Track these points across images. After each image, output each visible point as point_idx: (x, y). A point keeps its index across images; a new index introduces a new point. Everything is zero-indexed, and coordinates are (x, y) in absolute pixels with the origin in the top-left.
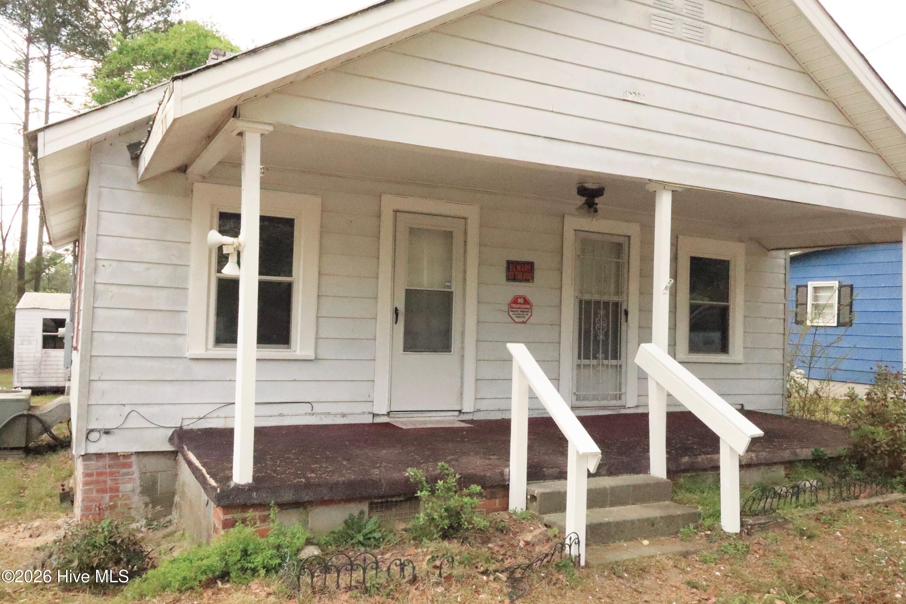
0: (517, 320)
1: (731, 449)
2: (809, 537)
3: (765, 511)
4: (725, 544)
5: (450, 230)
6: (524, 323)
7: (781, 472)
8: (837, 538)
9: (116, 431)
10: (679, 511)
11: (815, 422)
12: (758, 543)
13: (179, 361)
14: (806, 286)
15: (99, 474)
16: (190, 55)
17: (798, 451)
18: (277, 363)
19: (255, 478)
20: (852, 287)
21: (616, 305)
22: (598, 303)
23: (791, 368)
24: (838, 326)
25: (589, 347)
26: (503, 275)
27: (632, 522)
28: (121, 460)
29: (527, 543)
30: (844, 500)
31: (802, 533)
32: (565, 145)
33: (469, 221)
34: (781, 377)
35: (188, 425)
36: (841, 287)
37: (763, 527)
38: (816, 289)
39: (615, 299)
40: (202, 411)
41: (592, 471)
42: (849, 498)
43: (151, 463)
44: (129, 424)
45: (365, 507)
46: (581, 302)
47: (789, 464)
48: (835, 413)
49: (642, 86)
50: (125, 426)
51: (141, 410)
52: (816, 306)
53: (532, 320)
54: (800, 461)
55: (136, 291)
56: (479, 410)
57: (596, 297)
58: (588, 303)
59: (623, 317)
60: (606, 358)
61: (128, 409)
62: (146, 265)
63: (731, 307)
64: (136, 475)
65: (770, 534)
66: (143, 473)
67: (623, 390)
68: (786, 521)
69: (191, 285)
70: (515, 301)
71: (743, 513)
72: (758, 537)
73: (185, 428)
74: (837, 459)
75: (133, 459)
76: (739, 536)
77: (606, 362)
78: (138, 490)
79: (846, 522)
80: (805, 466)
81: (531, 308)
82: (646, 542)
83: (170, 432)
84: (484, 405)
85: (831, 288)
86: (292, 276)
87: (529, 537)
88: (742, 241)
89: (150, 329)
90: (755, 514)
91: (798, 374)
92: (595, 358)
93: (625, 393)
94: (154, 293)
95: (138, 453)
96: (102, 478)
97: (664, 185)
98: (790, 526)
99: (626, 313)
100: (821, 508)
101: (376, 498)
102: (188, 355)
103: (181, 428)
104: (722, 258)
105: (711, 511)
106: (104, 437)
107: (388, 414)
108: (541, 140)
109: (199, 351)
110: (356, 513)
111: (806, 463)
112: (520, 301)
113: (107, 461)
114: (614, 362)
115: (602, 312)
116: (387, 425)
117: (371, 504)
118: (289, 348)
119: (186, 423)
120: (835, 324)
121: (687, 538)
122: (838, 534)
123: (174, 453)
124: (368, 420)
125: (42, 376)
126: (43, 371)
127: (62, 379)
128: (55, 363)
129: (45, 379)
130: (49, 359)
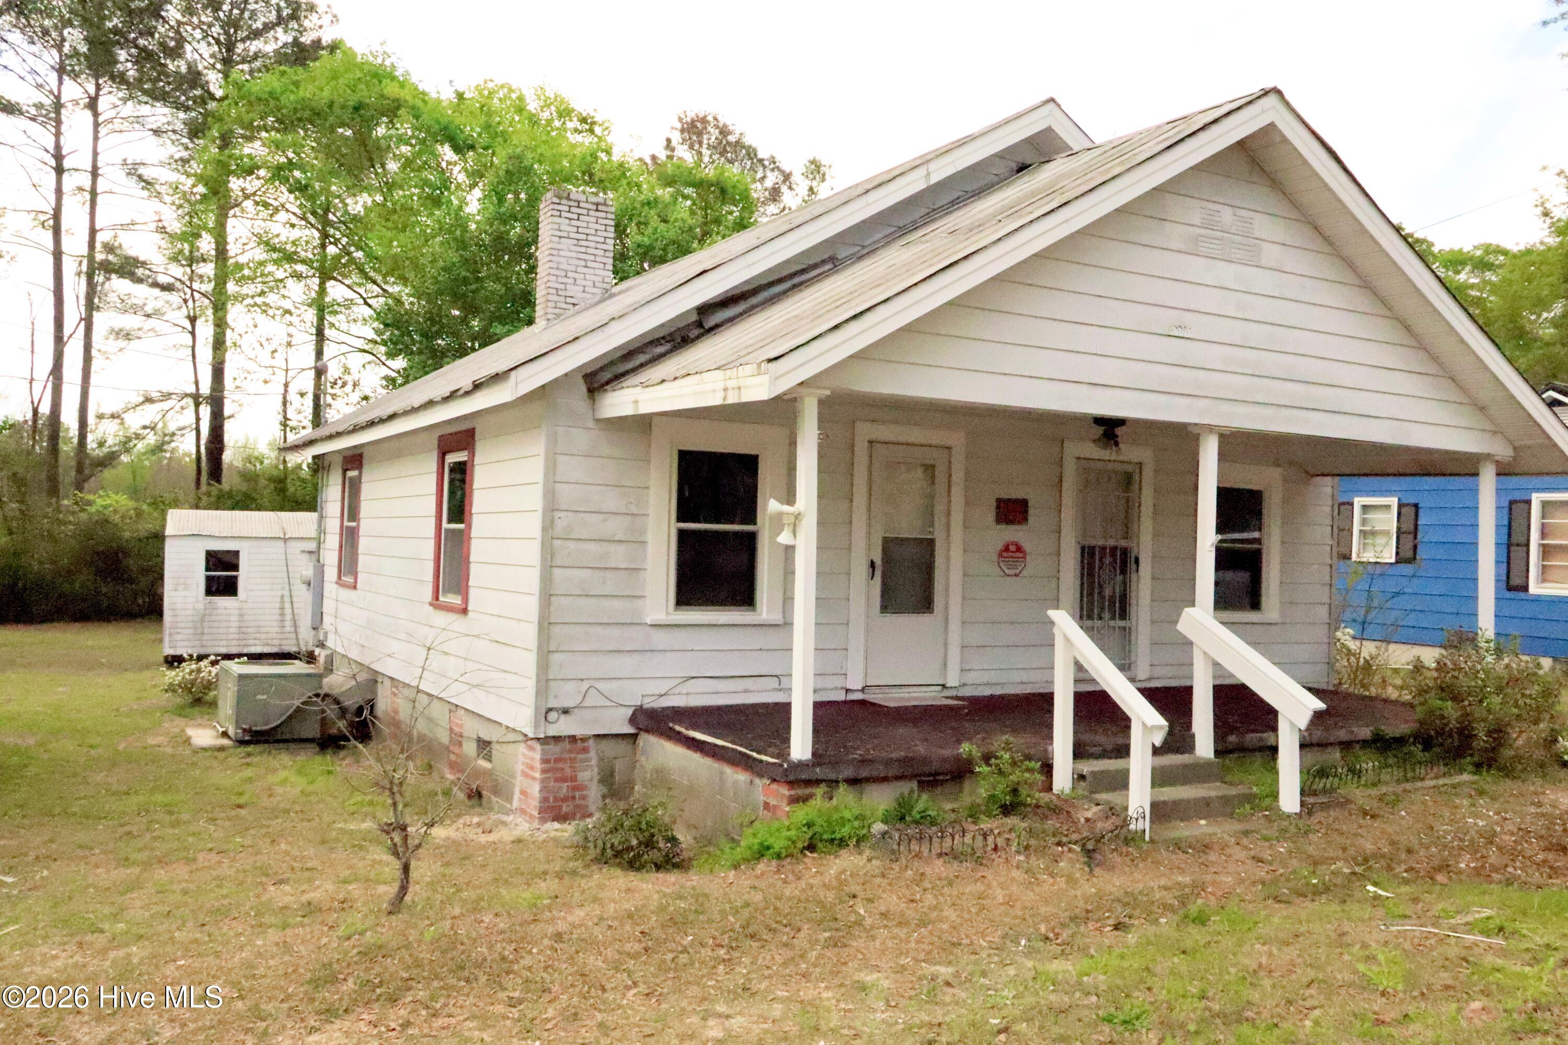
0: (1007, 571)
1: (1291, 723)
2: (1372, 817)
3: (1324, 791)
4: (1286, 823)
5: (932, 462)
6: (1016, 575)
7: (1336, 755)
8: (1403, 818)
9: (576, 710)
10: (1233, 791)
11: (1371, 698)
12: (1320, 822)
13: (638, 627)
14: (1352, 504)
15: (557, 760)
16: (356, 109)
17: (1355, 729)
18: (742, 630)
19: (814, 754)
20: (1416, 506)
21: (1125, 552)
22: (1103, 548)
23: (1337, 629)
24: (1397, 562)
25: (1092, 604)
26: (991, 516)
27: (1188, 801)
28: (579, 744)
29: (1087, 820)
30: (1407, 781)
31: (1365, 813)
32: (1106, 389)
33: (954, 452)
34: (1326, 640)
35: (651, 703)
36: (1400, 506)
37: (1325, 807)
38: (1365, 508)
39: (1123, 543)
40: (663, 687)
41: (1158, 744)
42: (1414, 779)
43: (611, 749)
44: (588, 702)
45: (914, 785)
46: (1083, 548)
47: (1346, 745)
48: (1395, 687)
49: (1189, 318)
50: (585, 704)
51: (601, 686)
52: (1363, 533)
53: (1024, 573)
54: (1358, 742)
55: (592, 547)
56: (965, 685)
57: (1101, 542)
58: (1092, 549)
59: (1134, 566)
60: (1113, 618)
61: (585, 685)
62: (602, 517)
63: (1264, 552)
64: (594, 762)
65: (1332, 813)
66: (601, 760)
67: (1133, 659)
68: (1348, 802)
69: (650, 537)
70: (1007, 549)
71: (1303, 793)
72: (1319, 816)
73: (645, 706)
74: (1400, 741)
75: (591, 742)
76: (1299, 815)
77: (1112, 623)
78: (597, 778)
79: (1412, 803)
80: (1362, 748)
81: (1024, 557)
82: (1203, 822)
83: (630, 712)
84: (971, 678)
85: (1388, 507)
86: (755, 524)
87: (1089, 815)
88: (1279, 466)
89: (608, 589)
90: (1315, 794)
91: (1346, 635)
92: (1100, 618)
93: (1135, 662)
94: (612, 548)
95: (598, 736)
96: (560, 765)
97: (1210, 428)
98: (1353, 806)
99: (1137, 561)
100: (1384, 789)
101: (926, 775)
102: (648, 621)
103: (641, 706)
104: (1255, 488)
105: (1268, 790)
106: (563, 717)
107: (863, 690)
108: (1084, 387)
109: (660, 616)
110: (906, 792)
111: (1365, 744)
112: (1012, 548)
113: (567, 745)
114: (1122, 623)
115: (1108, 560)
116: (863, 703)
117: (919, 782)
118: (754, 610)
119: (647, 700)
120: (1393, 560)
121: (1243, 818)
122: (1403, 813)
123: (634, 737)
124: (840, 696)
125: (206, 637)
126: (206, 631)
127: (235, 642)
128: (224, 618)
129: (209, 643)
130: (215, 612)
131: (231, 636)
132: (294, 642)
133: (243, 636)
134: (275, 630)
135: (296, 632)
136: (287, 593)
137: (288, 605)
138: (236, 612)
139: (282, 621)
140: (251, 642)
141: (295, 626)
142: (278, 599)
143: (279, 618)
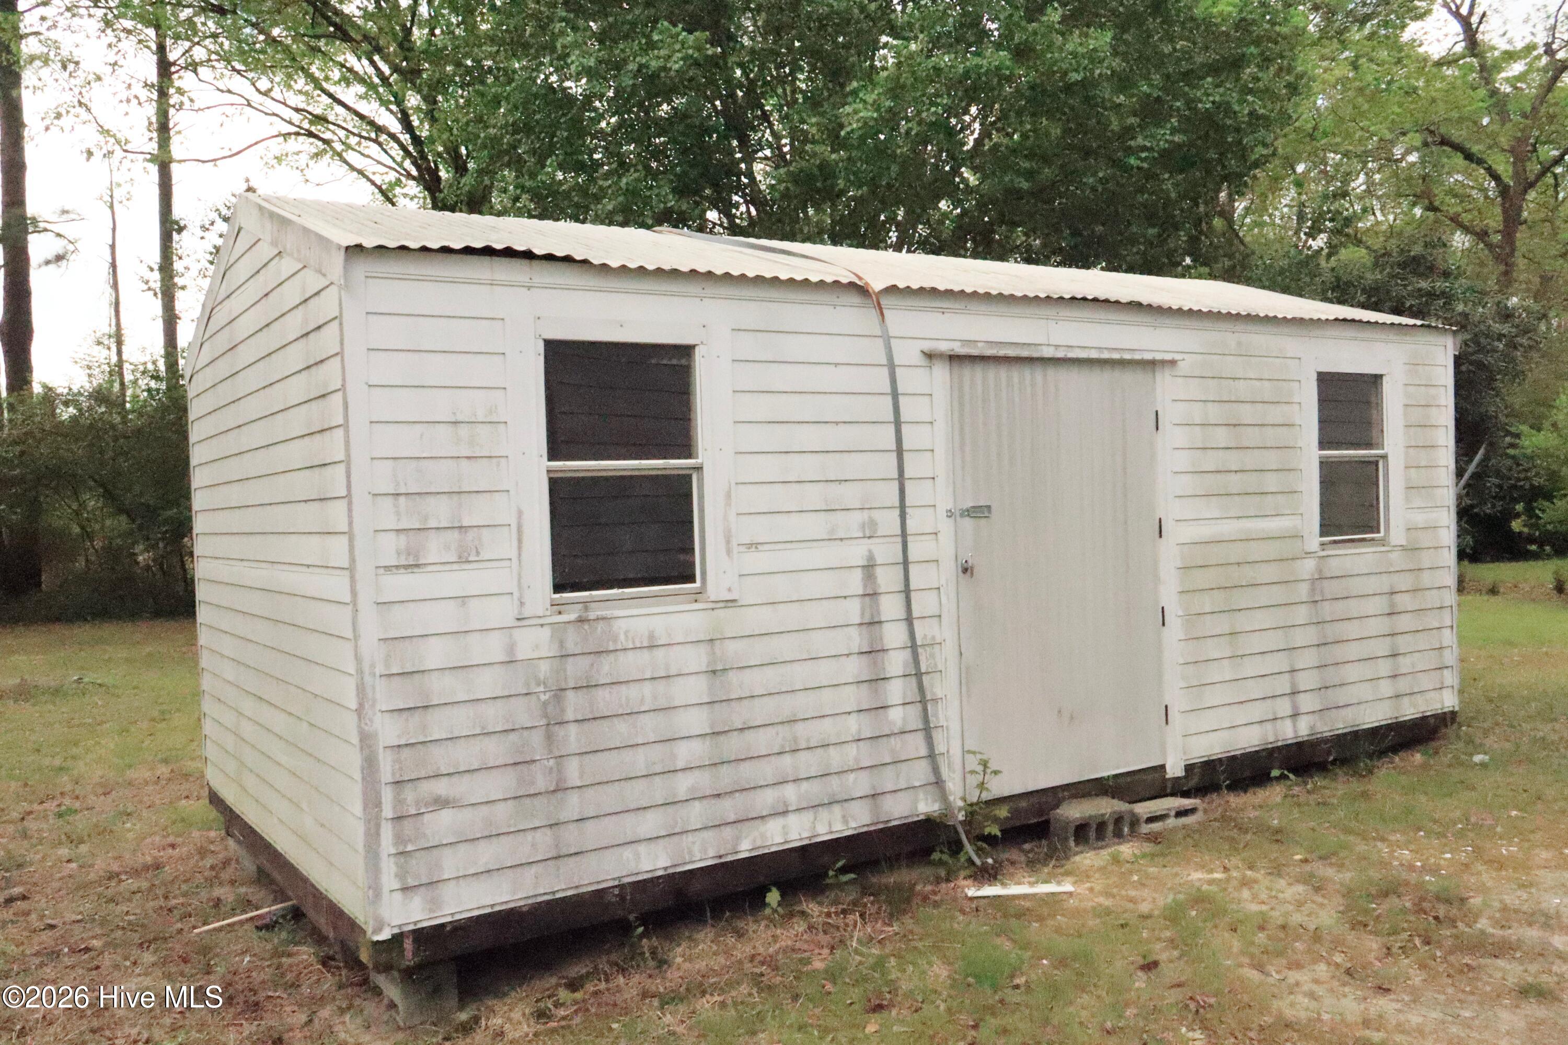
125: (573, 805)
126: (573, 772)
127: (696, 814)
128: (645, 694)
129: (593, 834)
130: (606, 669)
131: (683, 785)
132: (920, 773)
133: (727, 777)
134: (853, 725)
135: (927, 730)
136: (888, 551)
137: (891, 607)
138: (696, 659)
139: (877, 681)
140: (766, 799)
141: (923, 701)
142: (855, 583)
143: (854, 668)
